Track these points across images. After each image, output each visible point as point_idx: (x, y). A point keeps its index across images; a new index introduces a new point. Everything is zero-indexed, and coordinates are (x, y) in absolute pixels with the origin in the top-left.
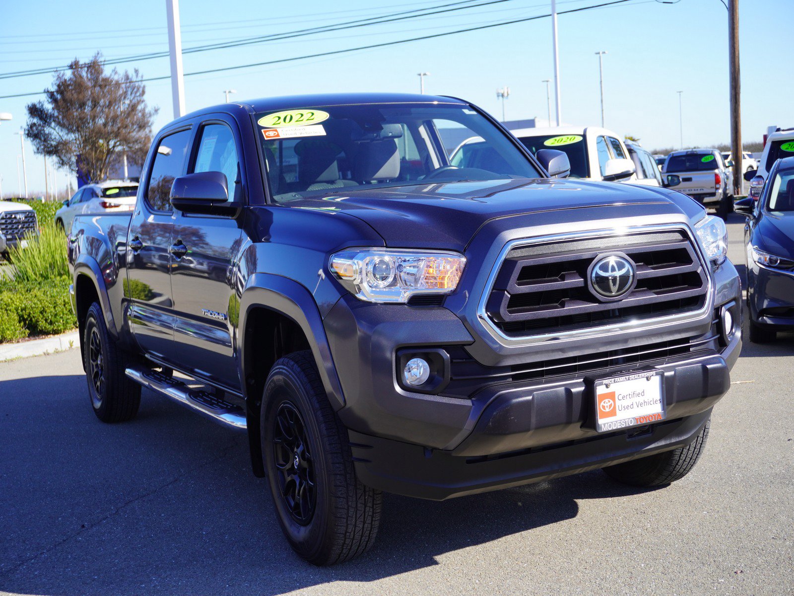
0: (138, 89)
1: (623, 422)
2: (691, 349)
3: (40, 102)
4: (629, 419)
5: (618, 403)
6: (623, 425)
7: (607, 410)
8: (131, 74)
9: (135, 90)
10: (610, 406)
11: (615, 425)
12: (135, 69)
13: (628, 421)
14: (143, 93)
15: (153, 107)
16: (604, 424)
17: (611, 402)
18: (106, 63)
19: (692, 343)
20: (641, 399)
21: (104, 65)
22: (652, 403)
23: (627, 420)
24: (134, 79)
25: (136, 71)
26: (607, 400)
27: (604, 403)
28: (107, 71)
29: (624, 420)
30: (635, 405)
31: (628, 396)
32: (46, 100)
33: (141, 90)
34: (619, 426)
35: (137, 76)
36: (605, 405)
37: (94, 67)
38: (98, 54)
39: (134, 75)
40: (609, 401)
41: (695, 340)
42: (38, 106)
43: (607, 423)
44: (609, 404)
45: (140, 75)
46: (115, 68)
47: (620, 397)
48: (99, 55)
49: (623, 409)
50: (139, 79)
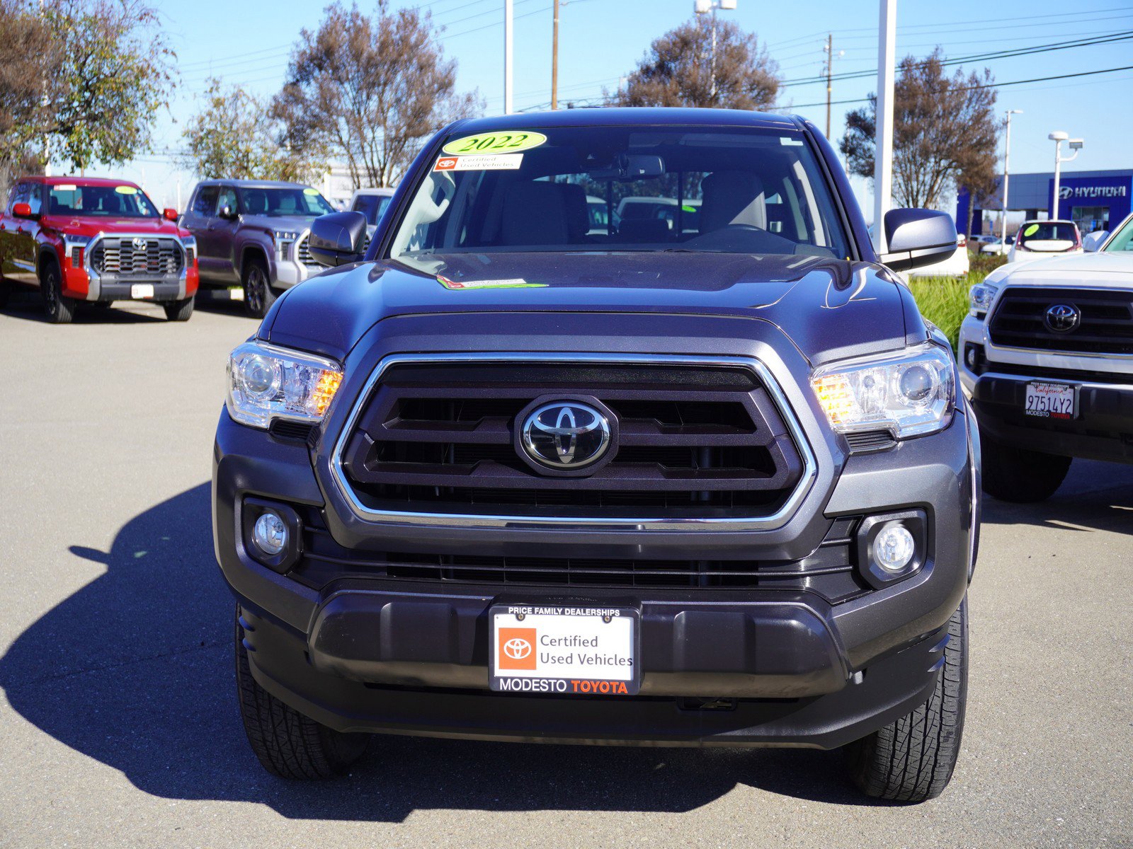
0: (986, 96)
1: (544, 683)
2: (760, 583)
3: (861, 110)
4: (558, 679)
5: (540, 648)
6: (544, 688)
7: (518, 656)
8: (980, 75)
9: (983, 96)
10: (524, 651)
11: (527, 685)
12: (986, 69)
13: (555, 684)
14: (993, 100)
15: (1001, 120)
16: (505, 679)
17: (527, 644)
18: (946, 63)
19: (762, 572)
20: (590, 652)
21: (944, 65)
22: (612, 661)
23: (552, 681)
24: (983, 83)
25: (987, 72)
26: (518, 641)
27: (512, 643)
28: (948, 73)
29: (548, 679)
30: (576, 659)
31: (562, 642)
32: (868, 107)
33: (990, 96)
34: (536, 687)
35: (987, 78)
36: (514, 647)
37: (932, 66)
38: (937, 49)
39: (984, 76)
40: (522, 643)
41: (773, 569)
42: (859, 114)
43: (512, 679)
44: (521, 648)
45: (991, 76)
46: (961, 68)
47: (546, 640)
48: (939, 51)
49: (550, 660)
50: (989, 83)
